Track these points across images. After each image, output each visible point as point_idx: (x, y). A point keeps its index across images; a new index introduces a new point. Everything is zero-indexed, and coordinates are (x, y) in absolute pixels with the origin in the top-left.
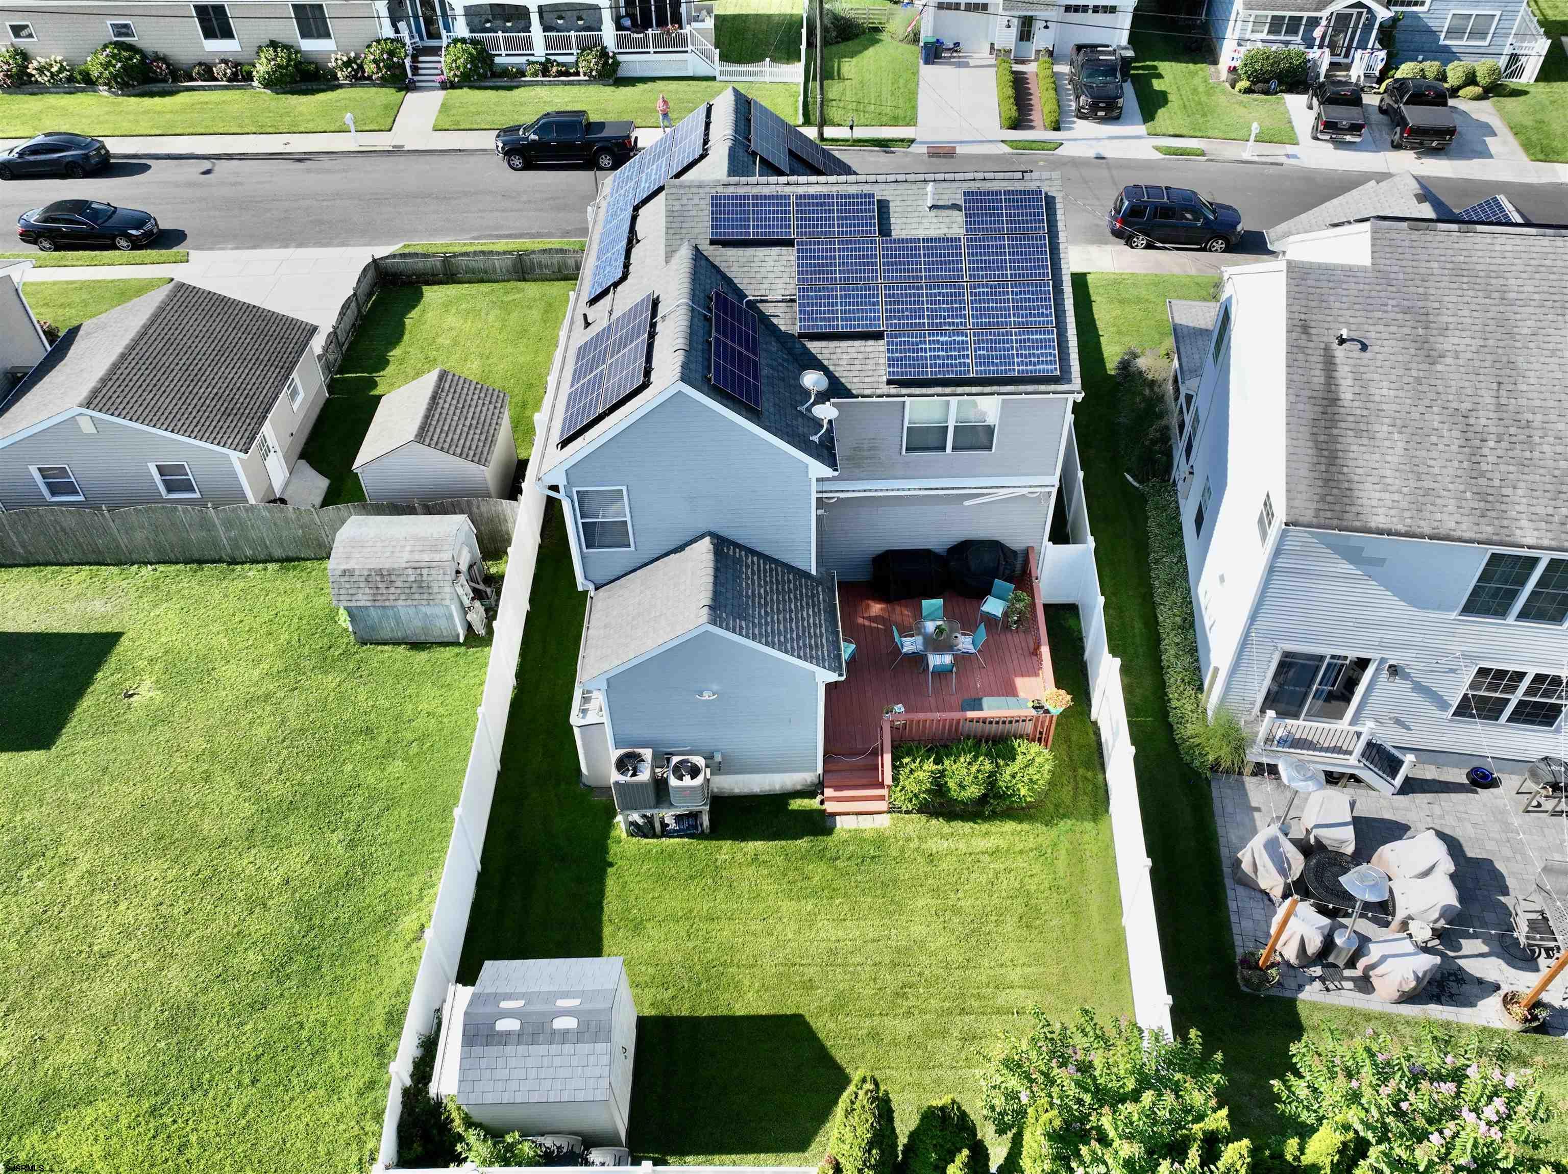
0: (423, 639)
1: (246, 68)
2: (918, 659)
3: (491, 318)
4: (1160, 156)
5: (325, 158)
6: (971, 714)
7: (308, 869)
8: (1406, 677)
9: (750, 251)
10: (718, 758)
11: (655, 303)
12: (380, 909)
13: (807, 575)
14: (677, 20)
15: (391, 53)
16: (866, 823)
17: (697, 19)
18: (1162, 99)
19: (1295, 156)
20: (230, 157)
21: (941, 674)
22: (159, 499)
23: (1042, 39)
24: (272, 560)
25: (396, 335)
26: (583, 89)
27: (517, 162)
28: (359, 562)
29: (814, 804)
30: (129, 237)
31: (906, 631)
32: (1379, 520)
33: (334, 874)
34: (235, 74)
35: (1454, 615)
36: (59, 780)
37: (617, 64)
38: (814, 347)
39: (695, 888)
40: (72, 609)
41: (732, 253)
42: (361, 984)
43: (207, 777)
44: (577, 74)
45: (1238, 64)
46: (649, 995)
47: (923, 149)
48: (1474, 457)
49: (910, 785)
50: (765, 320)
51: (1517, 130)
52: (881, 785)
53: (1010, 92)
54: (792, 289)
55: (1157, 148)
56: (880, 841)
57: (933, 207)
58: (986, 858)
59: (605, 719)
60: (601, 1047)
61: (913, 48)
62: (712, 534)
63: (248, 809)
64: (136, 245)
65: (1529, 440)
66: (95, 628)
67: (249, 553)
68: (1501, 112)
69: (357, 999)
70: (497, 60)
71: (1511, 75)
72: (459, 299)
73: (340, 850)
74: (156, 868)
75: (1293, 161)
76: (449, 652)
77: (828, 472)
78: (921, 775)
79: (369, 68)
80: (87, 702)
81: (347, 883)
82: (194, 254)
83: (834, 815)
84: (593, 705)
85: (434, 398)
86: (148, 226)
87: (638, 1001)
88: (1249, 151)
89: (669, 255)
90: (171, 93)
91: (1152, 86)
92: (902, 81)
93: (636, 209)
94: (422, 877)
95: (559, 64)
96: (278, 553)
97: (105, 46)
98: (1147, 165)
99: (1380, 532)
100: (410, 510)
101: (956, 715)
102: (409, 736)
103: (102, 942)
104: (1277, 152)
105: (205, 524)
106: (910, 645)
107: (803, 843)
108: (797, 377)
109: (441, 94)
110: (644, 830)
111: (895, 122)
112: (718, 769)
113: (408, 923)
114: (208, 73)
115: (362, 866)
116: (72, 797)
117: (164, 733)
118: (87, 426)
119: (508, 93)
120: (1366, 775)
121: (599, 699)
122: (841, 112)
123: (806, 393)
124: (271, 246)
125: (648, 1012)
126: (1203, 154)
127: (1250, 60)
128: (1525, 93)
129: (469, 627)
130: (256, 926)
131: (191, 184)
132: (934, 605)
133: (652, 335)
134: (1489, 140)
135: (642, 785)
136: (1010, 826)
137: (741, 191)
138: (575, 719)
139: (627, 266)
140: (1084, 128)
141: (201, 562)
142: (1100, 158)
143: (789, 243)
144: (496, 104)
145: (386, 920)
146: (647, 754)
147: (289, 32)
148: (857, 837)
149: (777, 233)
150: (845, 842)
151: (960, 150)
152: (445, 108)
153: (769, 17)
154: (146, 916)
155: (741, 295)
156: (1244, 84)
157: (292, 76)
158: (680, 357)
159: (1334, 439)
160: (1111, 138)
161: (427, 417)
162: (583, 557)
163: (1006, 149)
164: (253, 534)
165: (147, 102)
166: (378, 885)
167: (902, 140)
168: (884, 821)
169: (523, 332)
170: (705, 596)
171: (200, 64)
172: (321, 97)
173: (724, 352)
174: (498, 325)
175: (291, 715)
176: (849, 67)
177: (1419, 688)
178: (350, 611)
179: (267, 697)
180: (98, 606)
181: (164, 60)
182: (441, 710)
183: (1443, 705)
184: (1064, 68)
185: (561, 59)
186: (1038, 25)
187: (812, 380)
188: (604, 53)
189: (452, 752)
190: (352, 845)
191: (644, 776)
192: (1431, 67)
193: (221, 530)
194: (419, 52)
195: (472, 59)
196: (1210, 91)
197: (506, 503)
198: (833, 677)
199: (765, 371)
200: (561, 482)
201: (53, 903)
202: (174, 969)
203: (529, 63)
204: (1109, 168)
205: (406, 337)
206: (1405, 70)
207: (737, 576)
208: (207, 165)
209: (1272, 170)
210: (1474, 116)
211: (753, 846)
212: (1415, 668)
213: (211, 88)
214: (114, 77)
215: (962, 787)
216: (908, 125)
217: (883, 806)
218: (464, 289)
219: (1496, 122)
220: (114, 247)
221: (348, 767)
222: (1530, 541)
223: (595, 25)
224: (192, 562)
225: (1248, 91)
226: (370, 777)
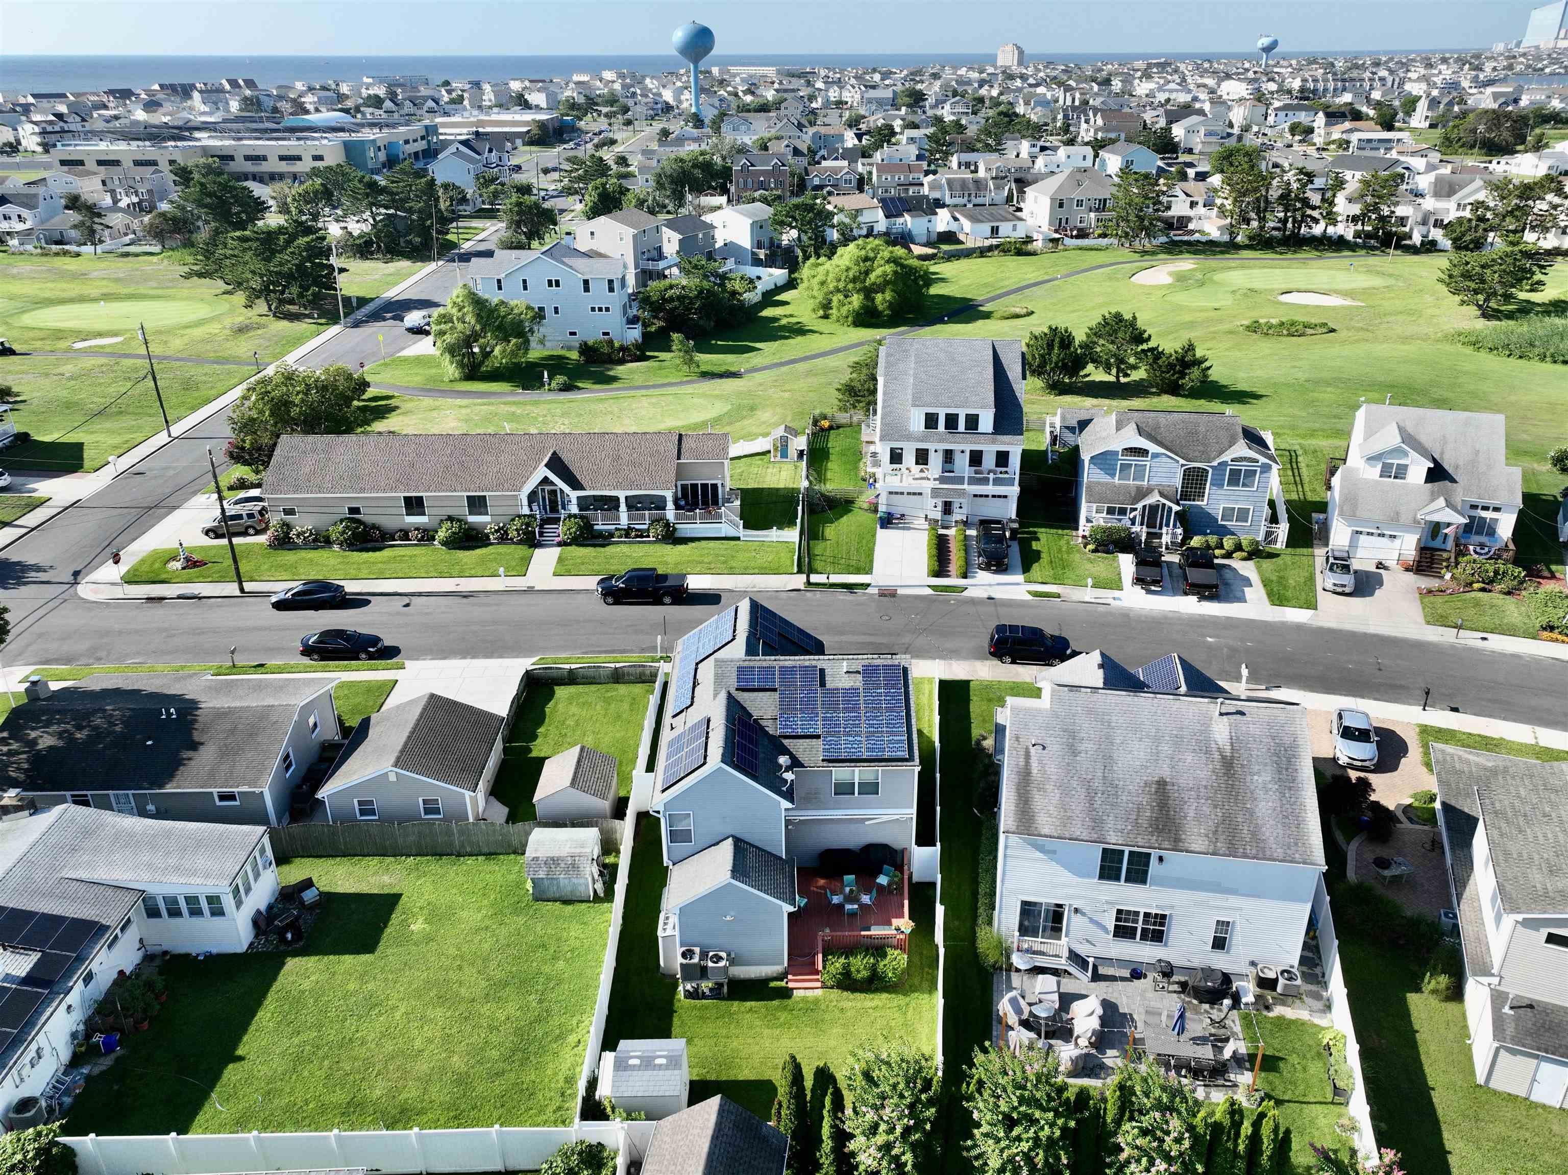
0: (570, 898)
1: (431, 533)
2: (840, 906)
3: (598, 707)
4: (1030, 597)
5: (482, 595)
6: (863, 933)
7: (518, 1013)
8: (1084, 914)
9: (756, 694)
10: (733, 956)
11: (709, 721)
12: (558, 1031)
13: (781, 858)
14: (715, 502)
15: (528, 525)
16: (809, 993)
17: (729, 501)
18: (1037, 556)
19: (1119, 599)
20: (420, 594)
21: (853, 914)
22: (421, 819)
23: (958, 515)
24: (481, 855)
25: (541, 719)
26: (652, 547)
27: (610, 600)
28: (542, 853)
29: (783, 984)
30: (368, 653)
31: (834, 893)
32: (1046, 831)
33: (531, 1016)
34: (423, 537)
35: (1096, 880)
36: (383, 968)
37: (675, 529)
38: (786, 742)
39: (719, 1023)
40: (372, 880)
41: (746, 695)
42: (551, 1065)
43: (460, 968)
44: (648, 536)
45: (1087, 534)
46: (695, 1071)
47: (875, 591)
48: (1091, 801)
49: (832, 969)
50: (762, 728)
51: (1266, 583)
52: (817, 972)
53: (934, 552)
54: (777, 713)
55: (1029, 592)
56: (816, 1001)
57: (847, 672)
58: (871, 1011)
59: (677, 933)
60: (676, 1072)
61: (872, 515)
62: (733, 836)
63: (484, 984)
64: (371, 657)
65: (1116, 795)
66: (386, 891)
67: (468, 849)
68: (1259, 568)
69: (549, 1072)
70: (596, 527)
71: (1270, 543)
72: (579, 695)
73: (534, 1004)
74: (439, 1012)
75: (1117, 603)
76: (584, 906)
77: (790, 805)
78: (838, 965)
79: (512, 534)
80: (388, 930)
81: (539, 1020)
82: (408, 663)
83: (792, 989)
84: (670, 926)
85: (579, 762)
86: (379, 645)
87: (691, 1074)
88: (1088, 594)
89: (715, 696)
90: (380, 549)
91: (1031, 546)
92: (864, 541)
93: (697, 664)
94: (578, 1017)
95: (637, 530)
96: (485, 850)
97: (342, 521)
98: (1021, 604)
99: (1046, 836)
100: (564, 825)
101: (856, 933)
102: (566, 949)
103: (418, 1044)
104: (1106, 595)
105: (449, 833)
106: (836, 900)
107: (776, 1003)
108: (777, 758)
109: (558, 550)
110: (693, 995)
111: (858, 571)
112: (733, 962)
113: (572, 1039)
114: (405, 535)
115: (547, 1011)
116: (390, 977)
117: (433, 946)
118: (392, 778)
119: (602, 549)
120: (1071, 969)
121: (674, 920)
122: (823, 564)
123: (781, 766)
124: (455, 658)
125: (695, 1078)
126: (1059, 596)
127: (1094, 531)
128: (1277, 555)
129: (595, 891)
130: (493, 1038)
131: (398, 613)
132: (849, 878)
133: (707, 738)
134: (1246, 589)
135: (694, 965)
136: (885, 996)
137: (752, 664)
138: (660, 933)
139: (693, 698)
140: (983, 577)
141: (441, 855)
142: (990, 598)
143: (775, 690)
144: (595, 557)
145: (561, 1037)
146: (697, 950)
147: (463, 510)
148: (804, 999)
149: (769, 685)
150: (798, 1002)
151: (900, 591)
152: (560, 560)
153: (778, 490)
154: (438, 1034)
155: (751, 716)
156: (1091, 547)
157: (460, 538)
158: (721, 751)
159: (1028, 792)
160: (998, 584)
161: (576, 773)
162: (668, 847)
163: (930, 591)
164: (474, 839)
165: (365, 555)
166: (555, 1021)
167: (862, 585)
168: (819, 992)
169: (619, 717)
170: (729, 865)
171: (401, 530)
172: (478, 552)
173: (742, 747)
174: (603, 712)
175: (501, 938)
176: (830, 531)
177: (1092, 920)
178: (533, 880)
179: (487, 928)
180: (386, 879)
181: (378, 528)
182: (582, 936)
183: (1105, 929)
184: (973, 532)
185: (637, 527)
186: (955, 506)
187: (783, 760)
188: (667, 524)
189: (590, 957)
190: (541, 1001)
191: (696, 960)
192: (1213, 539)
193: (456, 836)
194: (545, 522)
195: (580, 528)
196: (1070, 550)
197: (617, 821)
198: (792, 909)
199: (761, 755)
200: (662, 809)
201: (390, 1027)
202: (455, 1058)
203: (617, 529)
204: (996, 605)
205: (547, 720)
206: (1196, 541)
207: (744, 857)
208: (406, 600)
209: (1102, 608)
210: (1241, 572)
211: (749, 1004)
212: (1086, 909)
213: (406, 545)
214: (346, 540)
215: (858, 971)
216: (867, 573)
217: (819, 984)
218: (580, 688)
219: (1254, 576)
220: (358, 659)
221: (535, 964)
222: (1114, 841)
223: (661, 505)
224: (436, 855)
225: (1095, 551)
226: (547, 969)
